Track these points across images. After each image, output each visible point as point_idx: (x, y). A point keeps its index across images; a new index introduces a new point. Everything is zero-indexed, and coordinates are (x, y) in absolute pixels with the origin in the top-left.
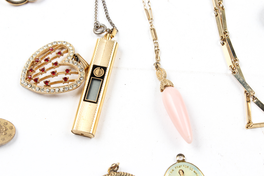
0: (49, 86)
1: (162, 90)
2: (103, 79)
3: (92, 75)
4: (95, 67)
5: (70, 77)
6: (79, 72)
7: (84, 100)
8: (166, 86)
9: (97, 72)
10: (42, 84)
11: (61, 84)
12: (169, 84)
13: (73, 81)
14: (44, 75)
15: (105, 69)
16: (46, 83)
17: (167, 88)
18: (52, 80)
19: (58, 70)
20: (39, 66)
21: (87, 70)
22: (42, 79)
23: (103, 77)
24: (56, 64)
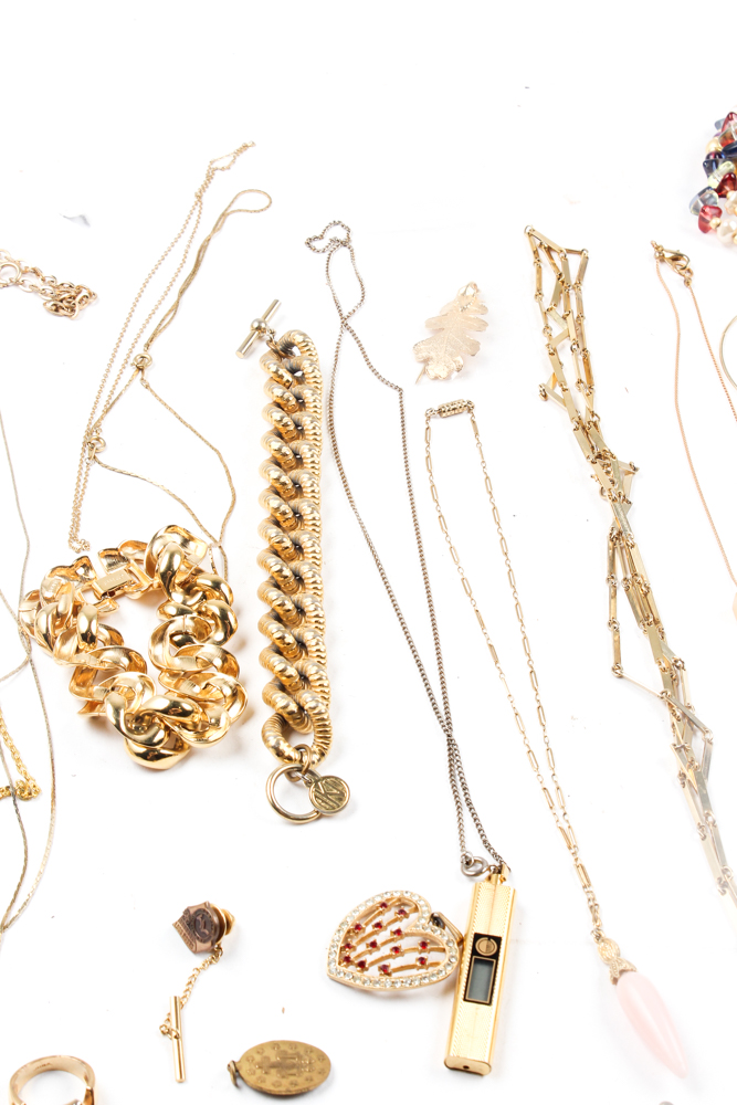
0: (389, 974)
1: (615, 981)
2: (497, 960)
3: (474, 952)
4: (477, 937)
5: (431, 957)
6: (447, 948)
7: (465, 1000)
8: (622, 972)
9: (483, 946)
10: (374, 972)
11: (414, 972)
12: (628, 967)
13: (437, 964)
14: (376, 955)
15: (498, 940)
16: (384, 969)
17: (625, 975)
18: (393, 963)
19: (404, 943)
20: (363, 940)
21: (461, 942)
22: (372, 964)
23: (496, 956)
24: (398, 932)
